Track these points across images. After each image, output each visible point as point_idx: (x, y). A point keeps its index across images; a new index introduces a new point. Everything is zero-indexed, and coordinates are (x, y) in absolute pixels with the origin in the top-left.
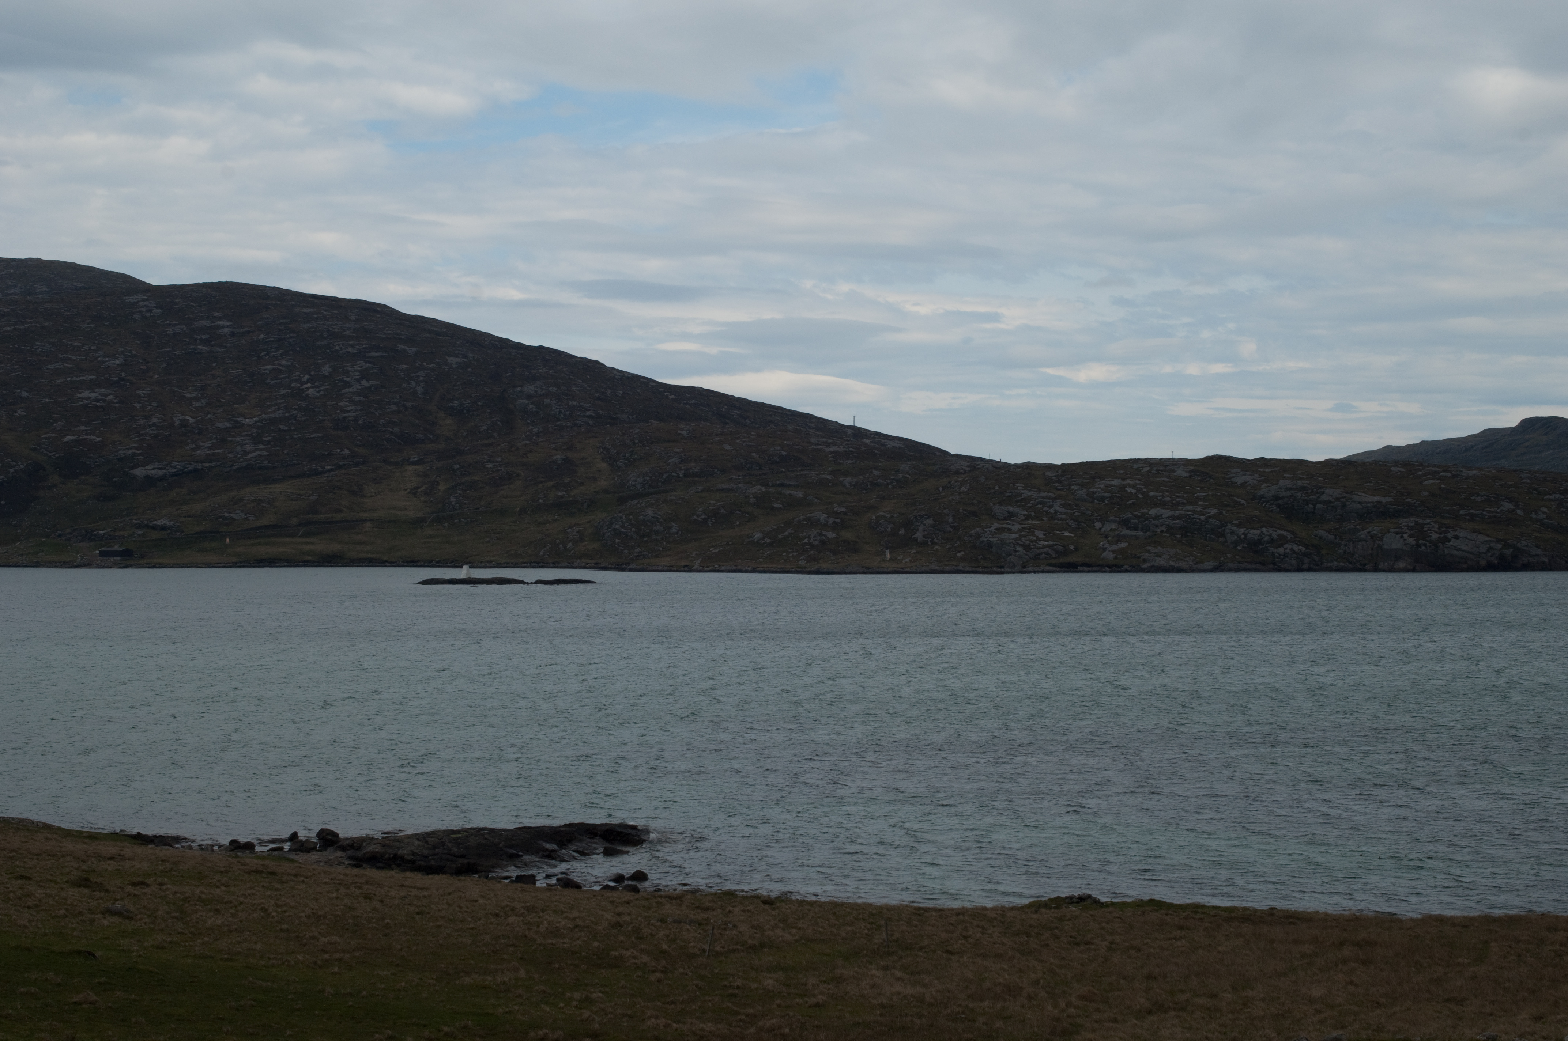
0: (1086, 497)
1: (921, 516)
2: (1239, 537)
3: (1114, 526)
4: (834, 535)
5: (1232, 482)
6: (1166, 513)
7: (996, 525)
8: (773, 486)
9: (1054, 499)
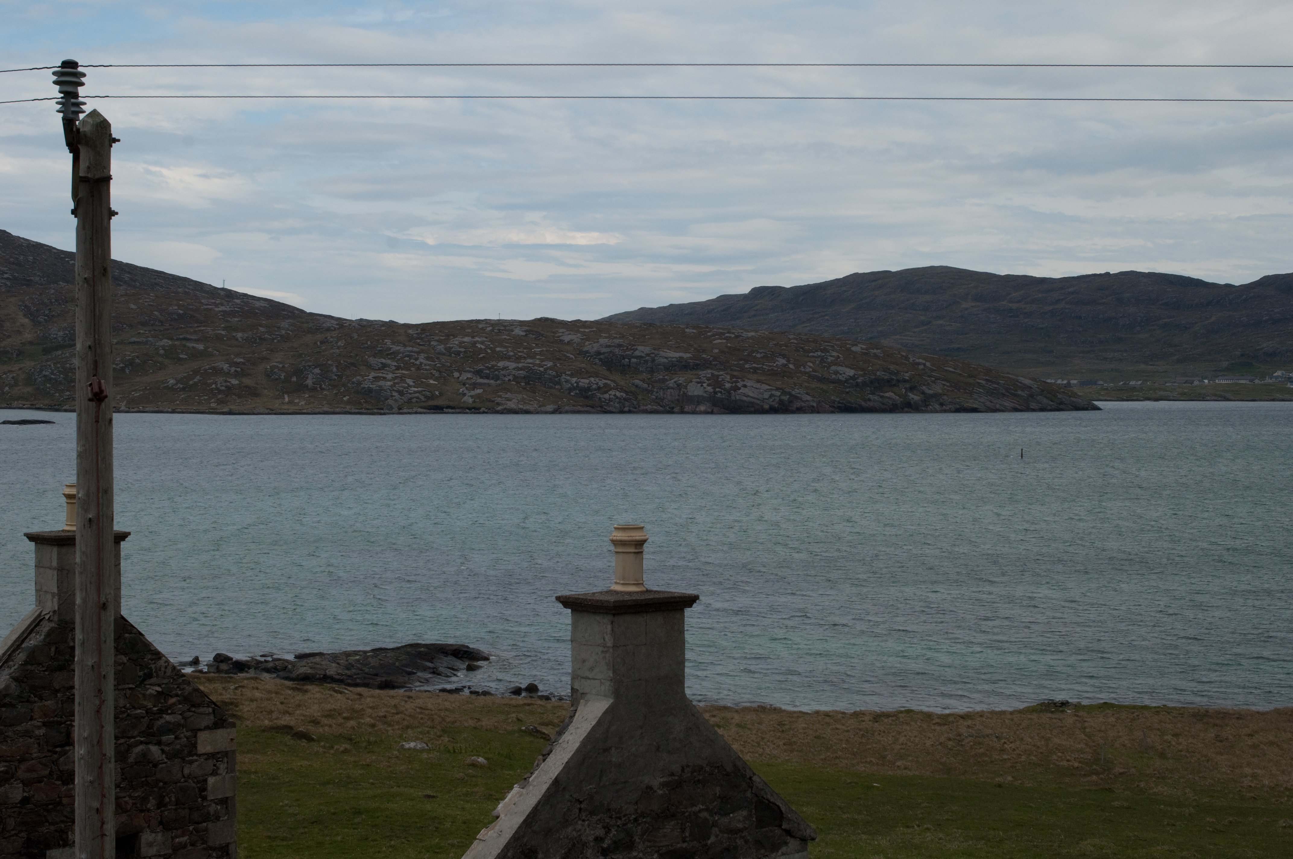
0: (444, 351)
1: (309, 366)
2: (572, 385)
3: (469, 375)
4: (237, 382)
5: (561, 340)
6: (512, 365)
7: (373, 374)
8: (177, 339)
9: (418, 353)
